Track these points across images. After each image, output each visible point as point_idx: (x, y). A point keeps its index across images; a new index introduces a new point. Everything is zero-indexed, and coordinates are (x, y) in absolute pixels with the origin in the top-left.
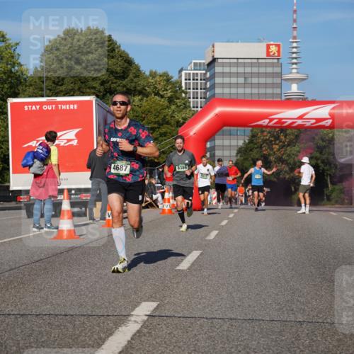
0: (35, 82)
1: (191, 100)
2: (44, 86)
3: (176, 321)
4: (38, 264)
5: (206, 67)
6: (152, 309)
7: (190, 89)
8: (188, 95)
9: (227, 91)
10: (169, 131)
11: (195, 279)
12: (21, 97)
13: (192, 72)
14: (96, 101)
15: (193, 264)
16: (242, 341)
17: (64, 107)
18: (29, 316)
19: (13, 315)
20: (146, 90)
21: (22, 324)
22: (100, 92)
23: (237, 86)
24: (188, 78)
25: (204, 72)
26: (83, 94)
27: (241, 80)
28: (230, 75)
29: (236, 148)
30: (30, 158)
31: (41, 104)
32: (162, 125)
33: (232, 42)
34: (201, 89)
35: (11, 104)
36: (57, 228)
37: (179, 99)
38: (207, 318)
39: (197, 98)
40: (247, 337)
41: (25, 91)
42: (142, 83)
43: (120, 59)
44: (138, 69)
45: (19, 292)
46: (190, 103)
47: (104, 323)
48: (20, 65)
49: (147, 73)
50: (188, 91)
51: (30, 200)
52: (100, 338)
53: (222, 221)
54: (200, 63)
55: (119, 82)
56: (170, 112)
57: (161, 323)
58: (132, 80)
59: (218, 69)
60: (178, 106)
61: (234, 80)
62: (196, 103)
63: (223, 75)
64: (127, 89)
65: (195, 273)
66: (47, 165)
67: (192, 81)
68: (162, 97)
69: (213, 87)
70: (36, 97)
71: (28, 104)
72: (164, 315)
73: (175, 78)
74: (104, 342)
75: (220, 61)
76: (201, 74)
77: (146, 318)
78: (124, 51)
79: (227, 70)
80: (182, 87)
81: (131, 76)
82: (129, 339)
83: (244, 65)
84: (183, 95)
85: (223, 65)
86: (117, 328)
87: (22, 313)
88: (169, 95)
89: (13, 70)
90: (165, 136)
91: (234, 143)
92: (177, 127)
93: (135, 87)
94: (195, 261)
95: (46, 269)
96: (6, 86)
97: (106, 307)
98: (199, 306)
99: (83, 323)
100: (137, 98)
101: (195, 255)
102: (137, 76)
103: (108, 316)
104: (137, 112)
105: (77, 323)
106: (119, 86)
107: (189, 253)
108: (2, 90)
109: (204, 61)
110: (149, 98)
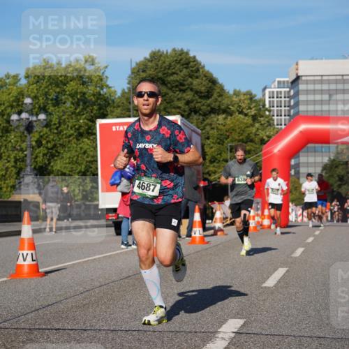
0: (123, 103)
1: (275, 118)
2: (131, 107)
3: (263, 338)
4: (126, 281)
5: (290, 84)
6: (239, 326)
8: (271, 113)
9: (311, 108)
10: (253, 149)
11: (282, 296)
12: (109, 118)
13: (275, 90)
14: (181, 120)
15: (279, 281)
18: (119, 332)
19: (104, 330)
20: (230, 109)
21: (113, 339)
22: (185, 111)
23: (322, 103)
24: (271, 96)
25: (288, 89)
26: (169, 113)
27: (326, 97)
28: (314, 92)
29: (321, 165)
30: (117, 177)
32: (247, 142)
34: (285, 107)
35: (101, 125)
37: (262, 116)
38: (294, 336)
39: (281, 116)
41: (112, 112)
42: (226, 101)
43: (204, 79)
44: (222, 89)
45: (109, 308)
46: (273, 120)
47: (191, 339)
48: (107, 86)
49: (231, 92)
50: (272, 108)
51: (118, 218)
53: (307, 238)
54: (284, 82)
55: (204, 101)
56: (254, 130)
57: (248, 340)
58: (216, 99)
59: (302, 87)
60: (261, 124)
61: (318, 97)
62: (280, 120)
63: (307, 92)
64: (212, 109)
65: (281, 290)
67: (275, 99)
68: (246, 115)
69: (297, 104)
70: (124, 117)
71: (116, 124)
72: (251, 332)
73: (259, 96)
75: (304, 78)
76: (285, 91)
77: (233, 335)
78: (208, 71)
79: (311, 87)
80: (265, 105)
81: (215, 95)
83: (329, 82)
84: (267, 113)
85: (307, 82)
86: (204, 345)
87: (112, 328)
88: (253, 113)
89: (102, 92)
91: (319, 159)
92: (261, 144)
93: (219, 106)
94: (281, 278)
95: (134, 285)
96: (95, 107)
97: (194, 324)
98: (286, 324)
99: (172, 339)
100: (221, 117)
101: (281, 272)
102: (221, 96)
103: (196, 332)
104: (221, 130)
105: (166, 339)
106: (203, 105)
107: (275, 270)
108: (92, 112)
109: (287, 79)
110: (233, 117)
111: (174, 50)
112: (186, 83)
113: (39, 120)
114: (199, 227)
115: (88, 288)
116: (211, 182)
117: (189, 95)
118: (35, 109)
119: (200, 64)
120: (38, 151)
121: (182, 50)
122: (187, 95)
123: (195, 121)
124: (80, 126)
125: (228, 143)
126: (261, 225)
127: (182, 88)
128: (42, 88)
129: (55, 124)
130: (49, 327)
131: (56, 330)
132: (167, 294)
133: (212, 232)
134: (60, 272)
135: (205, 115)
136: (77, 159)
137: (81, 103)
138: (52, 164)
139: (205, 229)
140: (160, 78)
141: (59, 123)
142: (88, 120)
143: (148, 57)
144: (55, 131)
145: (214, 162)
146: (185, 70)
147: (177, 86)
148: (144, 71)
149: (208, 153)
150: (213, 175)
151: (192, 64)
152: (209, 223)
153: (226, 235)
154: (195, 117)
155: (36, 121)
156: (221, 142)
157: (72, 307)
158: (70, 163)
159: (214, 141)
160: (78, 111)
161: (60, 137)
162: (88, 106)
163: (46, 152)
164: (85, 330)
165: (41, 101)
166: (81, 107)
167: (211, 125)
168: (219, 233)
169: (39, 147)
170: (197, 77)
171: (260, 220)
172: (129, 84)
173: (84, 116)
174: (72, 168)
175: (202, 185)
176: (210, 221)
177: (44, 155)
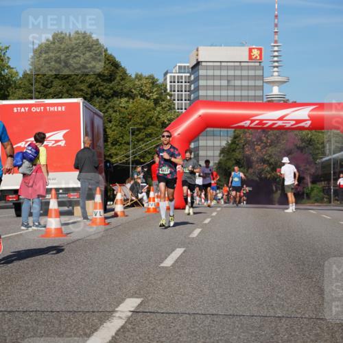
0: (25, 85)
1: (176, 102)
2: (33, 88)
3: (159, 317)
5: (190, 70)
6: (136, 305)
7: (174, 91)
8: (173, 97)
9: (210, 93)
10: (154, 132)
11: (179, 275)
12: (11, 99)
13: (176, 75)
14: (83, 103)
15: (176, 261)
17: (52, 109)
18: (17, 313)
20: (132, 92)
21: (9, 320)
22: (87, 94)
23: (220, 88)
24: (173, 81)
25: (188, 75)
26: (71, 96)
27: (224, 83)
28: (214, 77)
29: (219, 148)
31: (30, 106)
32: (148, 126)
33: (216, 46)
34: (185, 91)
36: (45, 227)
37: (164, 100)
38: (189, 314)
39: (182, 100)
40: (228, 332)
41: (15, 93)
42: (128, 85)
43: (107, 62)
44: (124, 72)
45: (6, 289)
46: (174, 105)
47: (89, 319)
48: (9, 67)
49: (133, 76)
50: (173, 93)
51: (19, 199)
52: (85, 334)
53: (205, 219)
54: (185, 67)
55: (106, 85)
56: (156, 113)
57: (144, 319)
58: (119, 82)
59: (202, 72)
60: (163, 108)
61: (217, 83)
62: (180, 104)
63: (207, 77)
64: (114, 91)
65: (178, 270)
66: (35, 165)
67: (176, 84)
68: (148, 98)
69: (197, 89)
70: (25, 99)
71: (17, 106)
72: (147, 311)
73: (161, 81)
74: (88, 338)
75: (203, 64)
76: (185, 76)
77: (130, 314)
78: (111, 55)
79: (210, 73)
80: (167, 90)
81: (118, 78)
82: (114, 334)
83: (228, 68)
84: (168, 97)
85: (207, 68)
86: (101, 324)
87: (9, 310)
88: (155, 97)
89: (3, 73)
90: (150, 137)
91: (217, 143)
92: (162, 127)
93: (122, 90)
94: (178, 258)
95: (33, 266)
97: (92, 304)
98: (182, 302)
99: (69, 319)
100: (124, 100)
101: (178, 252)
102: (123, 79)
103: (93, 312)
104: (123, 113)
105: (63, 319)
106: (106, 88)
107: (173, 250)
109: (188, 65)
110: (135, 100)
116: (112, 164)
117: (91, 78)
123: (98, 104)
125: (130, 127)
133: (112, 213)
135: (107, 98)
139: (106, 210)
145: (116, 144)
149: (110, 136)
150: (114, 157)
152: (110, 205)
153: (127, 216)
154: (97, 100)
156: (123, 124)
159: (117, 124)
167: (113, 108)
176: (112, 203)
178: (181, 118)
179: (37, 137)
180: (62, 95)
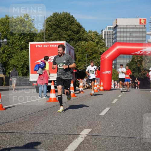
0: (41, 35)
1: (107, 43)
2: (44, 37)
3: (99, 137)
4: (41, 112)
5: (113, 29)
6: (89, 132)
7: (106, 38)
8: (105, 41)
9: (122, 39)
10: (97, 56)
11: (107, 119)
12: (35, 42)
13: (107, 31)
14: (66, 43)
15: (106, 113)
16: (127, 147)
17: (52, 46)
18: (37, 134)
19: (30, 133)
20: (87, 39)
21: (34, 137)
22: (68, 39)
23: (126, 37)
24: (105, 34)
25: (112, 31)
26: (61, 40)
27: (128, 35)
28: (124, 32)
29: (126, 64)
30: (37, 67)
31: (43, 45)
32: (94, 53)
33: (125, 18)
34: (111, 38)
35: (31, 45)
36: (49, 97)
37: (101, 42)
38: (112, 136)
39: (109, 42)
40: (129, 145)
41: (36, 39)
42: (85, 35)
43: (76, 25)
44: (84, 30)
45: (33, 124)
46: (106, 44)
47: (68, 137)
48: (34, 28)
49: (88, 32)
50: (105, 39)
51: (38, 85)
52: (67, 144)
53: (119, 95)
54: (111, 27)
55: (76, 35)
56: (97, 48)
57: (92, 138)
58: (81, 34)
59: (118, 30)
60: (100, 46)
61: (125, 34)
62: (109, 44)
63: (120, 32)
64: (79, 38)
65: (107, 117)
66: (44, 70)
67: (107, 35)
68: (94, 41)
69: (116, 37)
70: (41, 41)
71: (37, 44)
72: (93, 135)
73: (100, 34)
74: (68, 146)
75: (119, 26)
76: (111, 32)
77: (86, 136)
78: (78, 22)
79: (122, 30)
80: (102, 37)
81: (81, 33)
82: (79, 145)
83: (130, 28)
84: (103, 41)
85: (120, 28)
87: (34, 133)
88: (97, 41)
90: (95, 58)
91: (125, 61)
92: (100, 54)
93: (83, 38)
94: (107, 112)
95: (44, 114)
96: (29, 37)
98: (109, 131)
99: (60, 137)
100: (83, 42)
101: (107, 109)
102: (83, 33)
103: (70, 134)
104: (83, 48)
106: (76, 37)
107: (105, 108)
108: (27, 39)
109: (112, 26)
110: (88, 42)
111: (63, 13)
112: (68, 27)
113: (4, 42)
114: (73, 90)
115: (24, 115)
116: (78, 70)
117: (69, 33)
118: (2, 37)
119: (75, 19)
120: (3, 55)
121: (67, 13)
122: (69, 32)
123: (72, 44)
124: (22, 45)
125: (86, 54)
126: (100, 89)
127: (66, 29)
128: (6, 28)
129: (11, 44)
130: (6, 132)
131: (10, 133)
132: (58, 118)
133: (78, 92)
134: (12, 108)
135: (76, 41)
136: (20, 59)
137: (22, 35)
138: (9, 61)
139: (75, 90)
140: (57, 25)
141: (13, 43)
142: (25, 42)
143: (52, 15)
144: (11, 47)
145: (80, 61)
146: (68, 22)
147: (64, 28)
148: (50, 22)
149: (78, 58)
150: (79, 67)
151: (71, 19)
152: (77, 88)
153: (84, 93)
154: (72, 42)
155: (2, 42)
156: (83, 53)
157: (17, 123)
158: (17, 61)
159: (80, 52)
160: (21, 38)
161: (13, 49)
162: (25, 36)
163: (6, 56)
164: (22, 133)
165: (5, 34)
166: (22, 36)
167: (79, 45)
168: (81, 92)
169: (4, 54)
170: (73, 25)
171: (99, 87)
172: (43, 27)
173: (23, 41)
174: (18, 63)
175: (74, 72)
176: (78, 87)
177: (6, 57)
178: (109, 50)
179: (45, 58)
180: (57, 40)
